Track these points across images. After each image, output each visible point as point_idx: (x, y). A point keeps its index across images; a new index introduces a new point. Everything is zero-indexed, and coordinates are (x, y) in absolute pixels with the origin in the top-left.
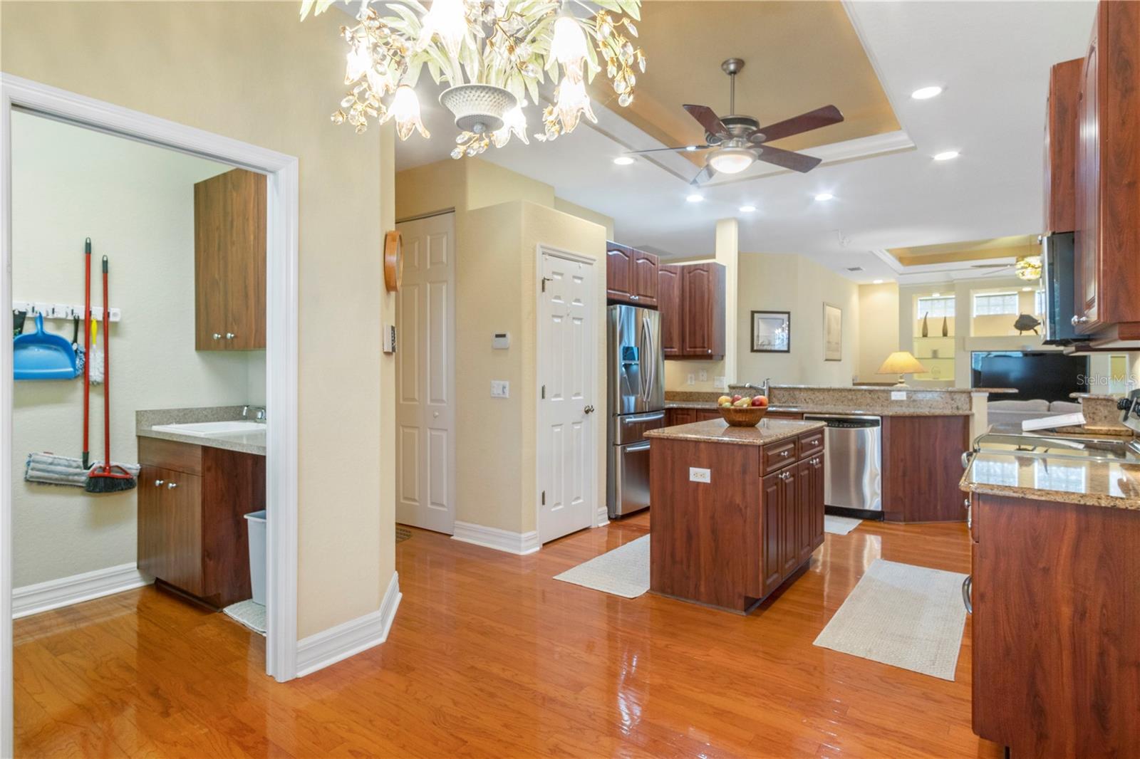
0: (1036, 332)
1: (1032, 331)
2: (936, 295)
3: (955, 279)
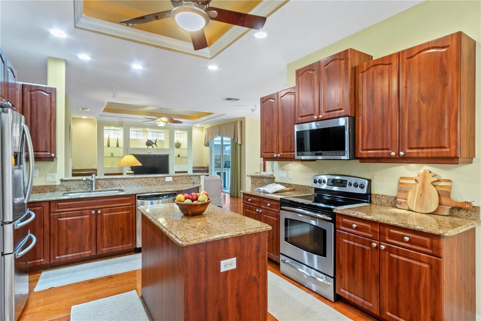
0: (153, 147)
1: (151, 146)
2: (113, 128)
3: (124, 122)
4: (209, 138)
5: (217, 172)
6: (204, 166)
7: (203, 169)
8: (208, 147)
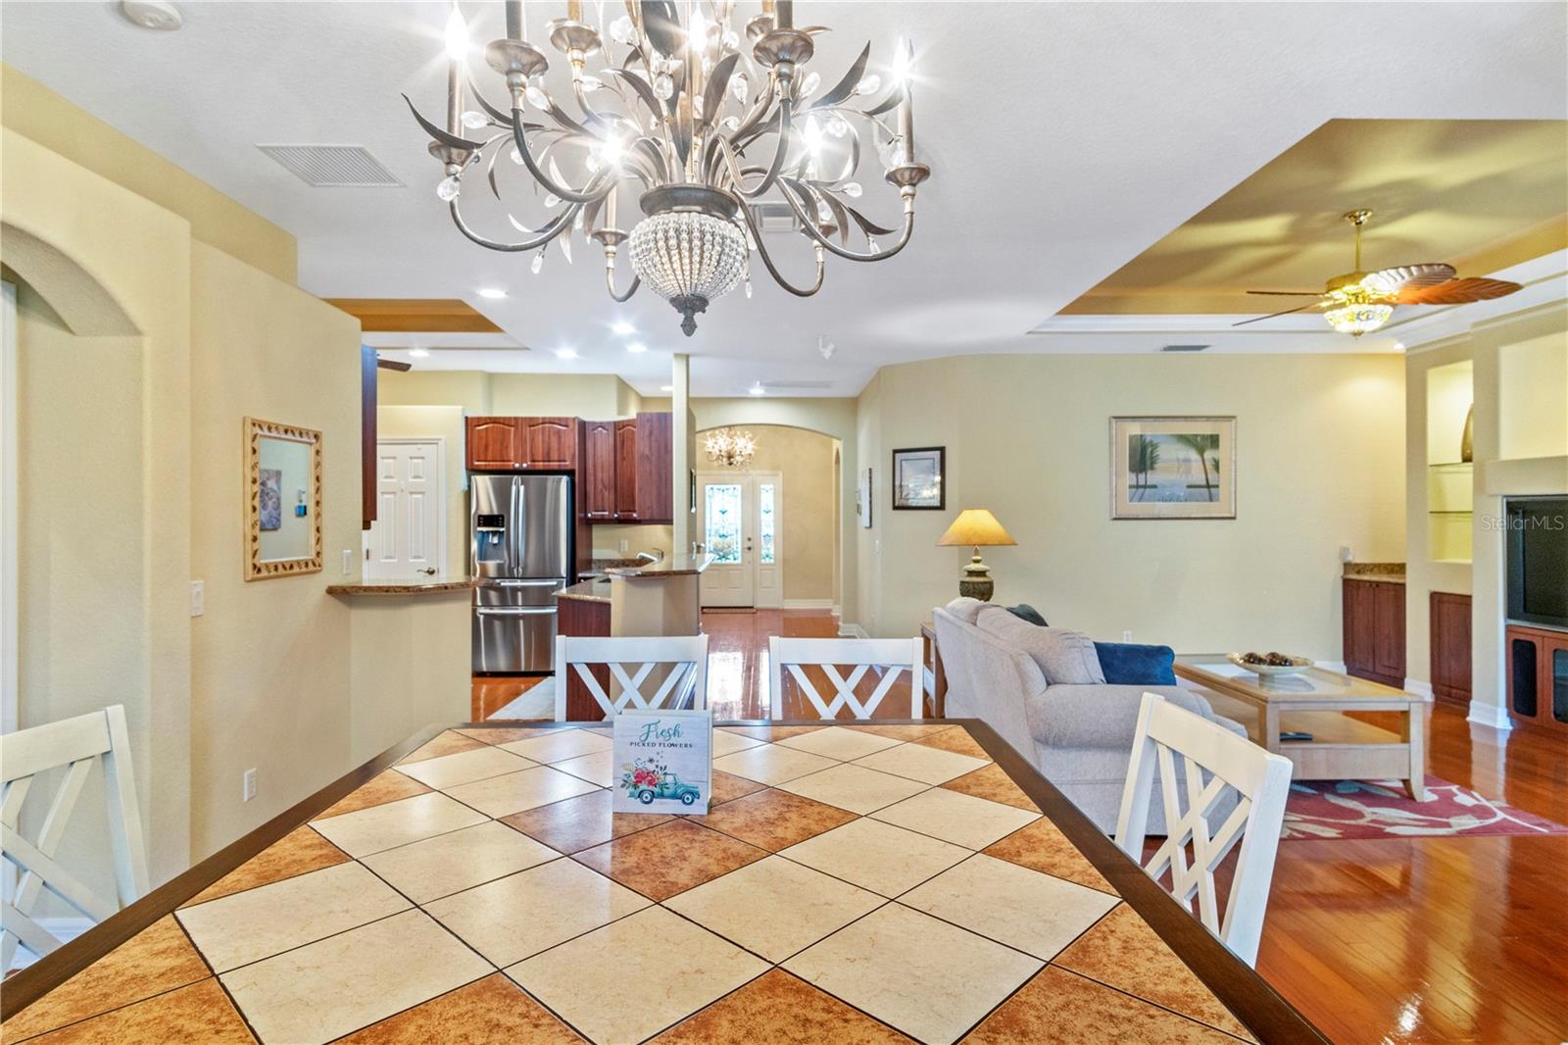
3: (1471, 325)
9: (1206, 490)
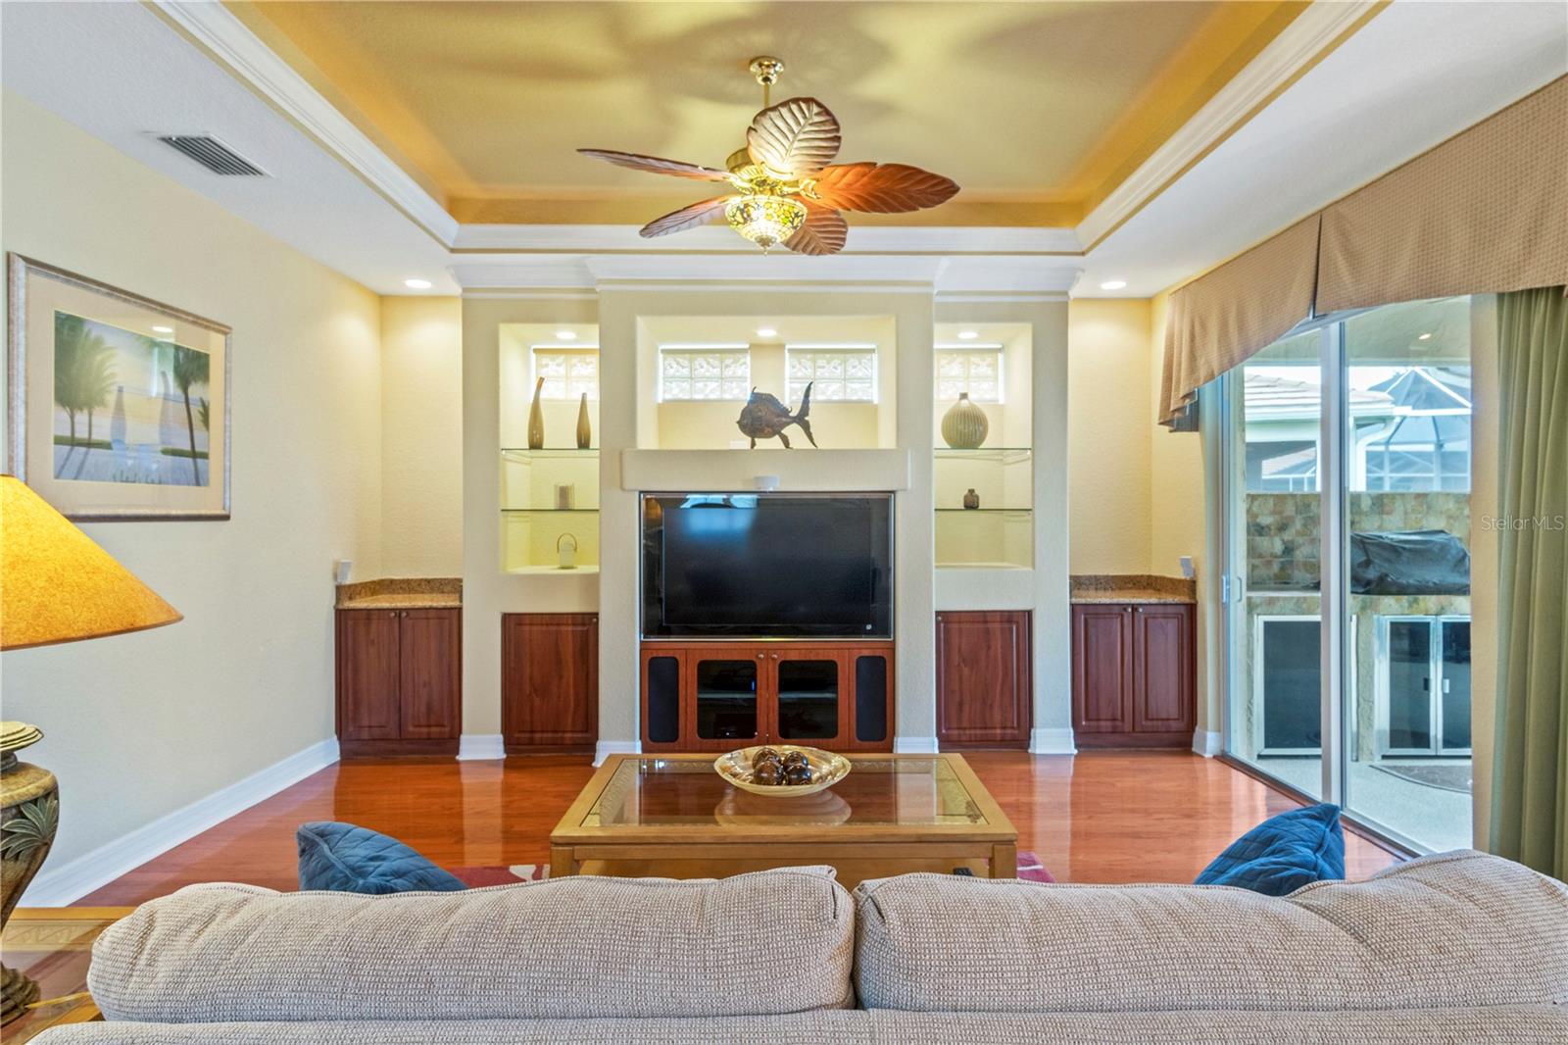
0: (785, 441)
1: (778, 438)
3: (600, 281)
4: (1201, 362)
5: (1267, 624)
6: (1156, 571)
7: (1154, 600)
8: (1195, 435)
9: (190, 460)
